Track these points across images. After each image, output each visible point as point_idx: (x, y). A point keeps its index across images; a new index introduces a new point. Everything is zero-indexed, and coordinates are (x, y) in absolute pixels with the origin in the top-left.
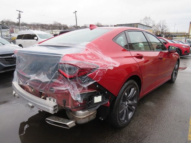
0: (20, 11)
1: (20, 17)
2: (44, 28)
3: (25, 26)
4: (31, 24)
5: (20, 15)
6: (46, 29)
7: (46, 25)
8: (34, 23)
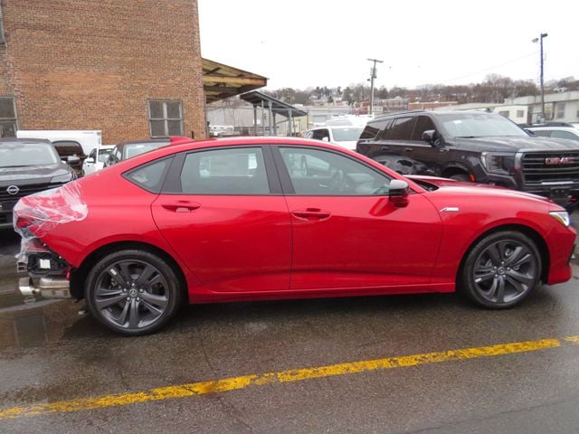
0: (375, 61)
1: (374, 76)
2: (452, 97)
3: (398, 98)
4: (419, 88)
5: (374, 70)
6: (457, 100)
7: (459, 89)
8: (427, 85)
